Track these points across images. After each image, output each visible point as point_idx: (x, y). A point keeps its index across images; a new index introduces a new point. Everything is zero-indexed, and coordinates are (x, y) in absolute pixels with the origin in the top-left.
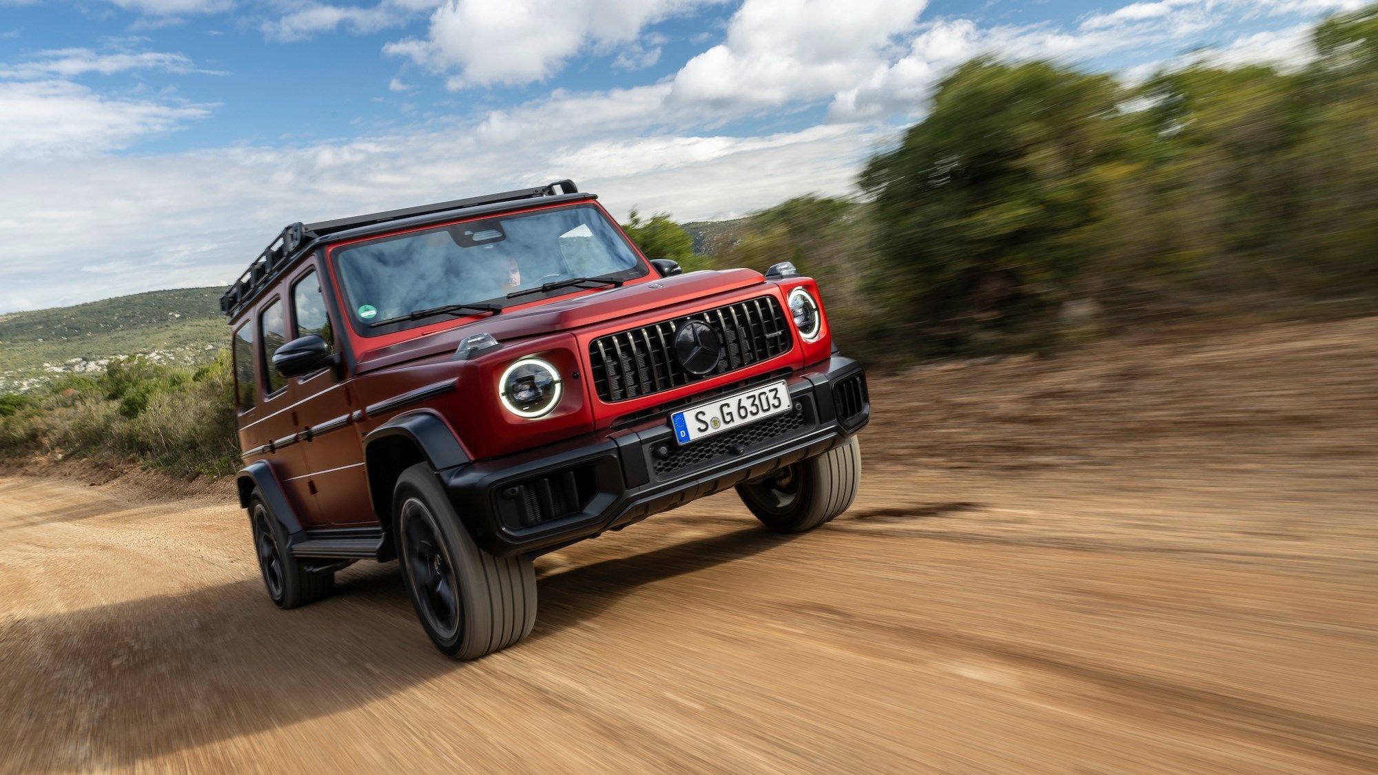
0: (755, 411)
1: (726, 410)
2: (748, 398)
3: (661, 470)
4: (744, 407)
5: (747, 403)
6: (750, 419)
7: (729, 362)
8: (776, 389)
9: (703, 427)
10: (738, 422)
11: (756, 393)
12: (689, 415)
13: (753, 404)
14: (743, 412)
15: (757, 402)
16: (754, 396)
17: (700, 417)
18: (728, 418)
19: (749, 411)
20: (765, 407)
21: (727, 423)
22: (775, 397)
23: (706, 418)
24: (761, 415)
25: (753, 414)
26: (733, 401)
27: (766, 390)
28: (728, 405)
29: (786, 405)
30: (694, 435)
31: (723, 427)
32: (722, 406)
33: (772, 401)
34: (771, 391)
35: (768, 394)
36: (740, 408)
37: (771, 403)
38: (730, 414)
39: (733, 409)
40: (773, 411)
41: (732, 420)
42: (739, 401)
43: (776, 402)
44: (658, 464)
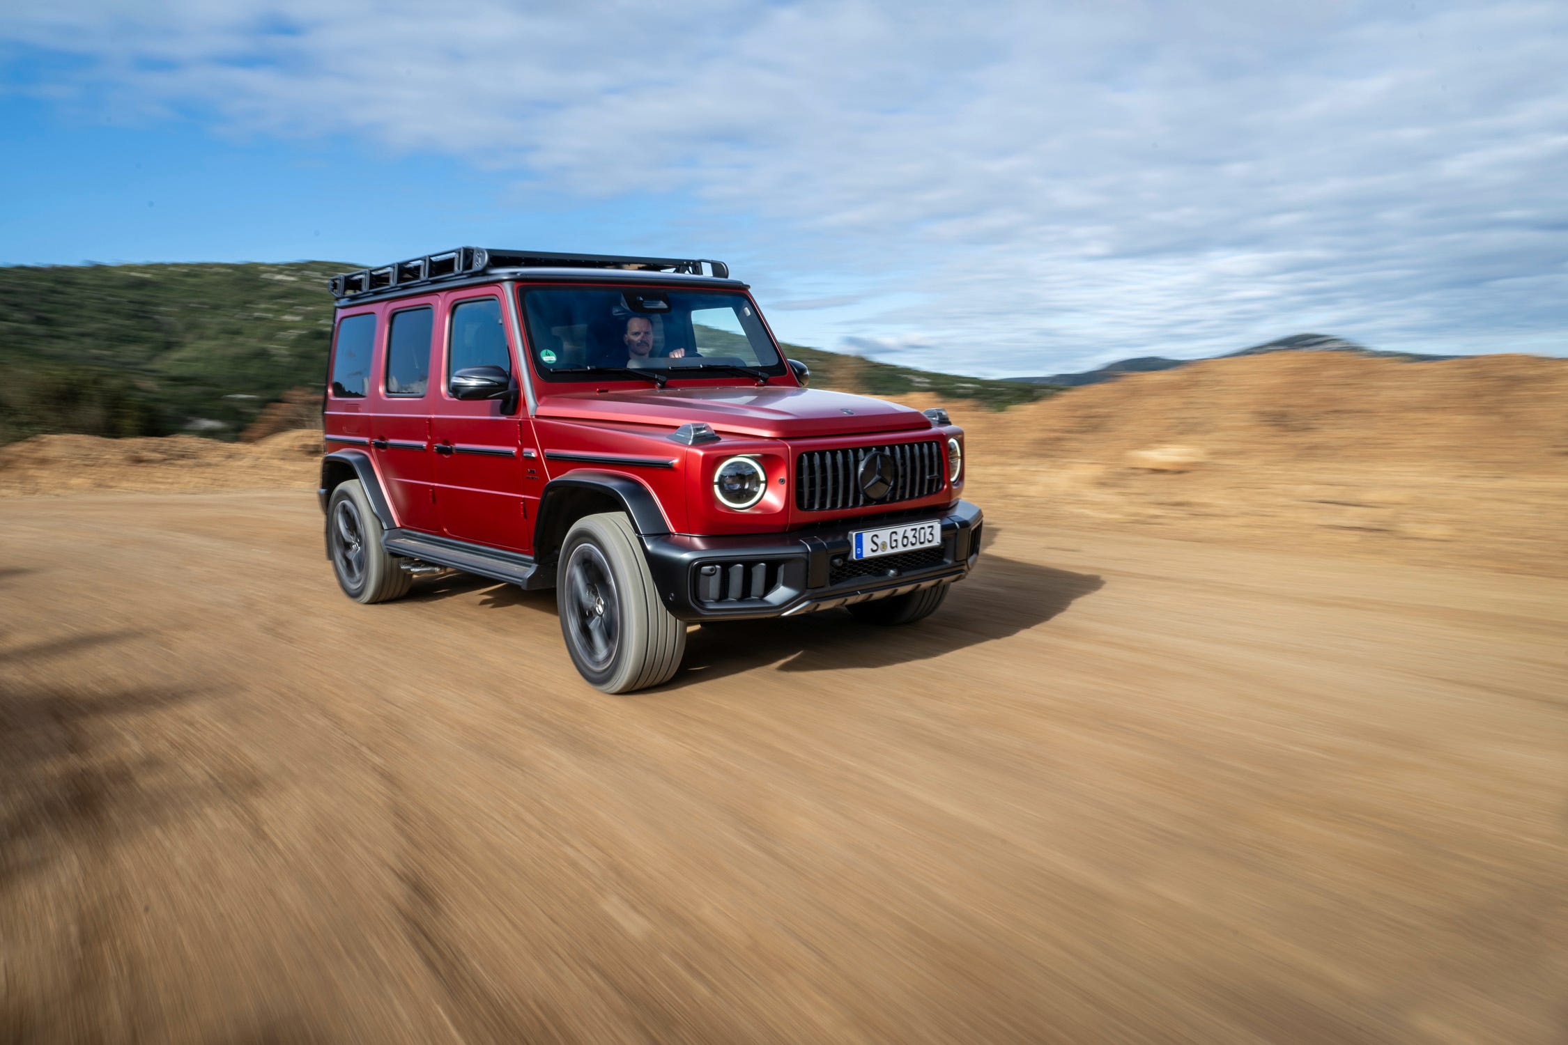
0: (914, 542)
1: (894, 537)
2: (912, 530)
3: (833, 577)
4: (906, 537)
5: (910, 534)
6: (910, 548)
8: (932, 527)
9: (875, 548)
10: (901, 549)
11: (918, 527)
12: (867, 536)
13: (914, 536)
14: (905, 542)
15: (917, 535)
16: (915, 529)
17: (875, 539)
18: (894, 544)
19: (910, 541)
20: (922, 540)
21: (892, 548)
22: (931, 534)
23: (878, 541)
24: (918, 546)
25: (913, 544)
26: (900, 530)
27: (926, 526)
28: (895, 533)
29: (937, 541)
30: (867, 553)
31: (889, 551)
32: (893, 533)
33: (928, 536)
34: (929, 527)
35: (926, 529)
36: (905, 537)
37: (927, 538)
38: (896, 541)
39: (899, 537)
40: (927, 545)
41: (896, 546)
42: (905, 531)
43: (930, 538)
44: (833, 572)
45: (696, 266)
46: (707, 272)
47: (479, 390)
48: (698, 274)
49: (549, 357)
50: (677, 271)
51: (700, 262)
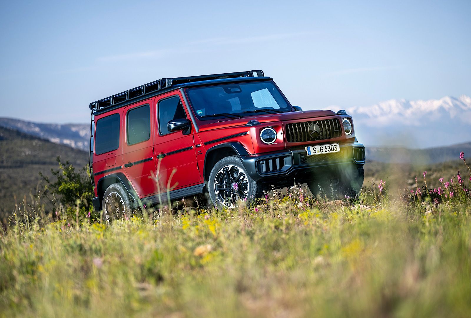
0: (329, 150)
2: (328, 146)
3: (302, 162)
4: (326, 149)
5: (327, 148)
6: (328, 152)
7: (323, 137)
8: (336, 145)
9: (315, 152)
11: (330, 145)
12: (311, 148)
13: (329, 148)
14: (326, 150)
16: (330, 146)
17: (314, 149)
18: (322, 151)
20: (333, 150)
23: (316, 150)
24: (331, 152)
26: (324, 146)
27: (333, 145)
28: (322, 147)
29: (338, 150)
30: (312, 154)
31: (320, 153)
33: (334, 148)
35: (334, 146)
38: (322, 150)
39: (324, 149)
40: (335, 151)
41: (323, 151)
42: (326, 147)
43: (336, 149)
44: (302, 160)
45: (250, 73)
46: (255, 75)
47: (178, 127)
48: (252, 76)
49: (200, 113)
50: (243, 76)
51: (252, 71)
